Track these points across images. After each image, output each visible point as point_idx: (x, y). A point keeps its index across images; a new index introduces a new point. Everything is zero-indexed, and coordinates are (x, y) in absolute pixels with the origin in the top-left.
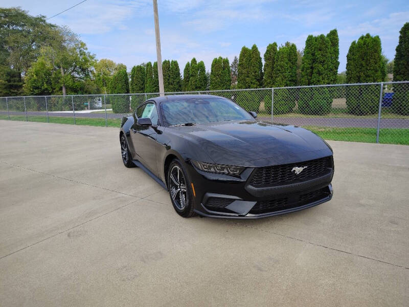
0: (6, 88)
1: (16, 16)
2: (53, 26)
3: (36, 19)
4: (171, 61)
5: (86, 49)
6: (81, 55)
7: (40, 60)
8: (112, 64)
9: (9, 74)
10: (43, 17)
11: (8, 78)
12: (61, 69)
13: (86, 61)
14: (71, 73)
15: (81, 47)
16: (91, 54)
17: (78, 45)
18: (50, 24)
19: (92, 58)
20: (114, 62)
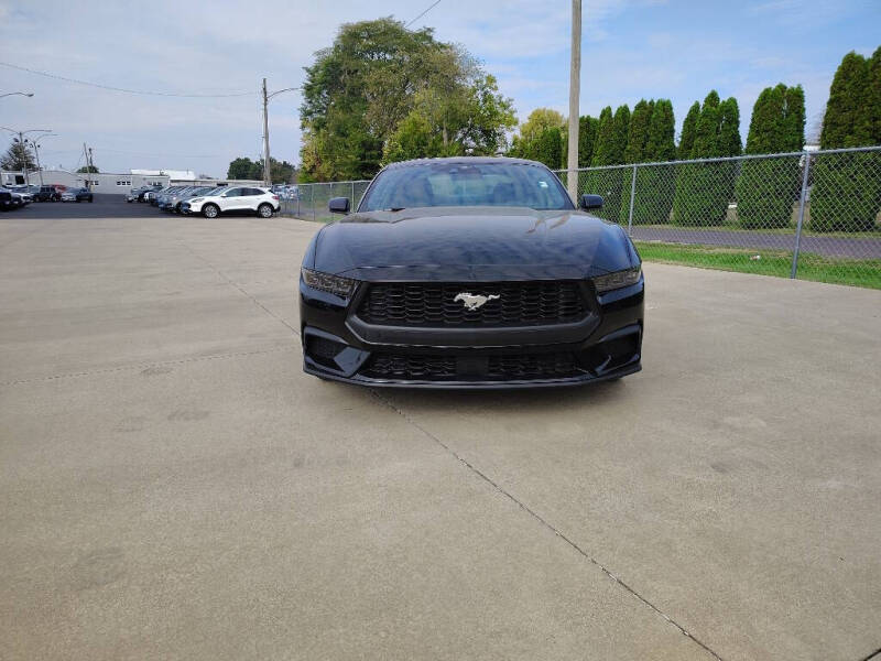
0: (357, 170)
1: (385, 33)
2: (442, 46)
3: (416, 36)
4: (655, 101)
5: (496, 88)
6: (485, 101)
7: (413, 115)
8: (557, 120)
9: (364, 144)
10: (429, 29)
11: (362, 151)
12: (444, 131)
13: (494, 114)
14: (461, 140)
15: (486, 86)
16: (503, 100)
17: (481, 81)
18: (439, 44)
19: (505, 107)
20: (561, 114)
